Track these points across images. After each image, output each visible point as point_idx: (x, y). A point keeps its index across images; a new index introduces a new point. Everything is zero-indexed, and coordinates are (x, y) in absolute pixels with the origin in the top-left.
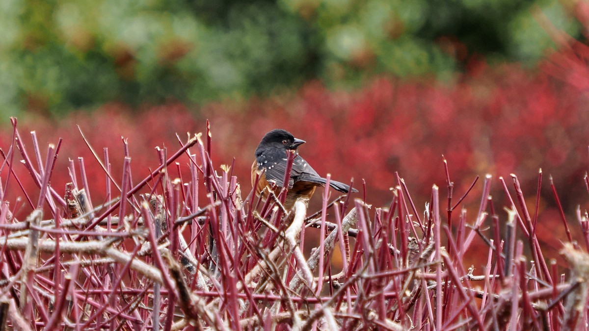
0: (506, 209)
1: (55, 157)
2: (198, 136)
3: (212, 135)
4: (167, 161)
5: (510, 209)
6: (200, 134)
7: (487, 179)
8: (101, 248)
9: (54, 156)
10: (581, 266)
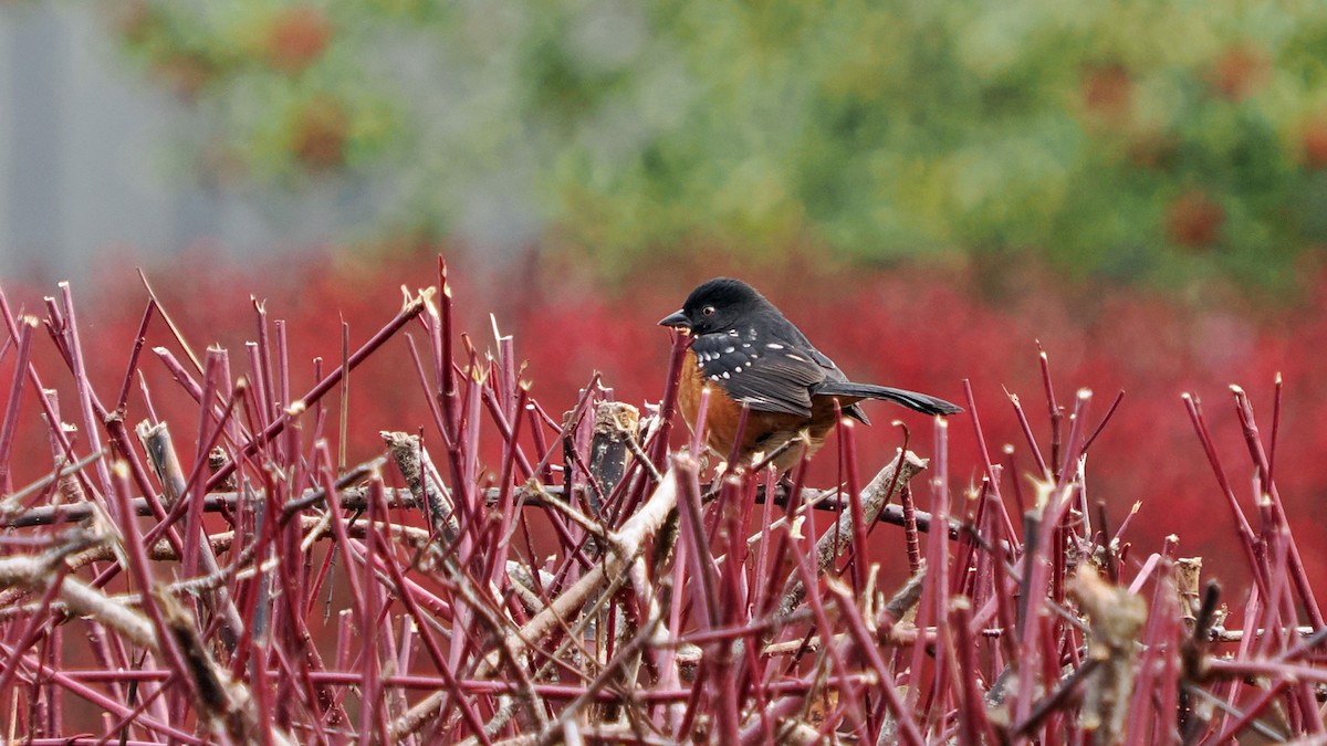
0: (1029, 476)
1: (139, 345)
2: (427, 295)
3: (452, 291)
4: (350, 359)
5: (1043, 478)
6: (432, 290)
7: (1079, 400)
8: (35, 573)
9: (136, 340)
10: (1114, 621)
